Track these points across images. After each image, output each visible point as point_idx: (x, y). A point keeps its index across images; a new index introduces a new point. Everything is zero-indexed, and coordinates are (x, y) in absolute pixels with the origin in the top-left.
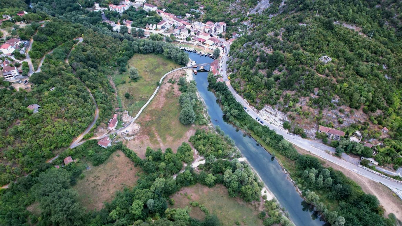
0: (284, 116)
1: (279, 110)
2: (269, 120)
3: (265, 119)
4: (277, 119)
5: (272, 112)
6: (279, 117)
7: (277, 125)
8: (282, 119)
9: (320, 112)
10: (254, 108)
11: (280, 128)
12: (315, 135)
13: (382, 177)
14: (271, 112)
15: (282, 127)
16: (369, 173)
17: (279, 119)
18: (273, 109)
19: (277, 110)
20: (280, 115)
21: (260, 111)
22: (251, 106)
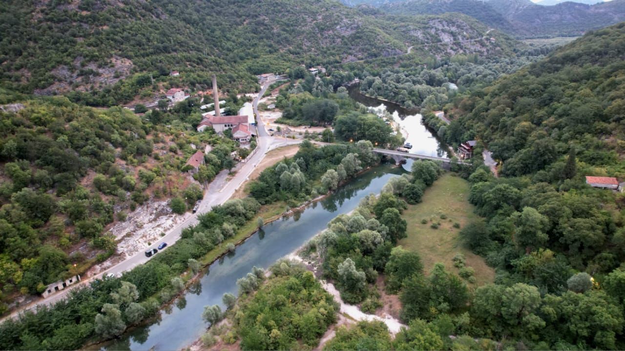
0: (149, 209)
1: (133, 209)
2: (152, 237)
3: (150, 244)
4: (148, 227)
5: (128, 230)
6: (146, 220)
7: (172, 226)
8: (153, 217)
9: (157, 158)
10: (98, 267)
11: (179, 221)
12: (197, 183)
13: (256, 153)
14: (124, 233)
15: (177, 219)
16: (253, 158)
17: (150, 222)
18: (124, 224)
19: (131, 215)
20: (143, 215)
21: (119, 252)
22: (89, 273)
